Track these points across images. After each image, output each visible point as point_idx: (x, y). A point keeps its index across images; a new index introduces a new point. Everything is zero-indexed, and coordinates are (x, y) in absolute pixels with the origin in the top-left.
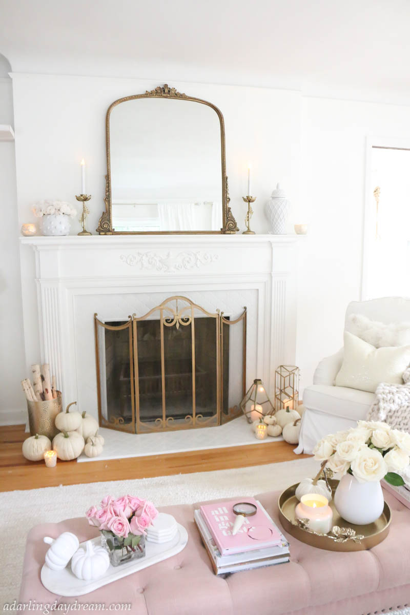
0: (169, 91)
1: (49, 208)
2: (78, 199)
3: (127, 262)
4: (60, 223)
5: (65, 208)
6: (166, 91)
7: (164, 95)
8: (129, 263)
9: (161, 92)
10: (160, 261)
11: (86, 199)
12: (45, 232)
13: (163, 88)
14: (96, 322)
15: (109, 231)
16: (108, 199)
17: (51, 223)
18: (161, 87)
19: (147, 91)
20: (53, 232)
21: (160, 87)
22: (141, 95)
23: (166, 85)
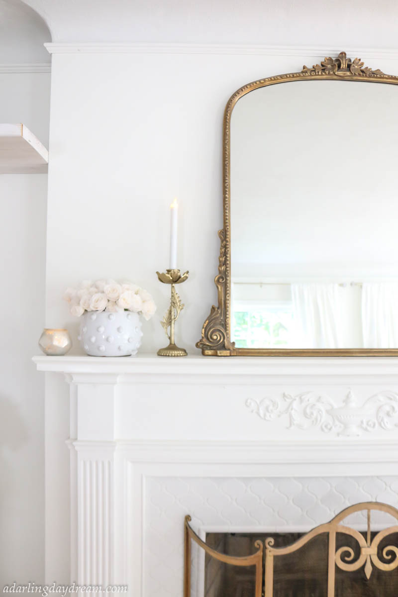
0: (349, 66)
1: (95, 297)
2: (162, 278)
3: (258, 414)
4: (119, 329)
5: (128, 298)
6: (343, 66)
7: (340, 73)
8: (262, 415)
9: (333, 66)
10: (327, 412)
11: (177, 280)
12: (87, 347)
13: (337, 60)
14: (188, 533)
15: (223, 347)
16: (222, 279)
17: (98, 331)
18: (334, 59)
19: (304, 67)
20: (103, 348)
21: (330, 59)
22: (293, 74)
23: (343, 54)
